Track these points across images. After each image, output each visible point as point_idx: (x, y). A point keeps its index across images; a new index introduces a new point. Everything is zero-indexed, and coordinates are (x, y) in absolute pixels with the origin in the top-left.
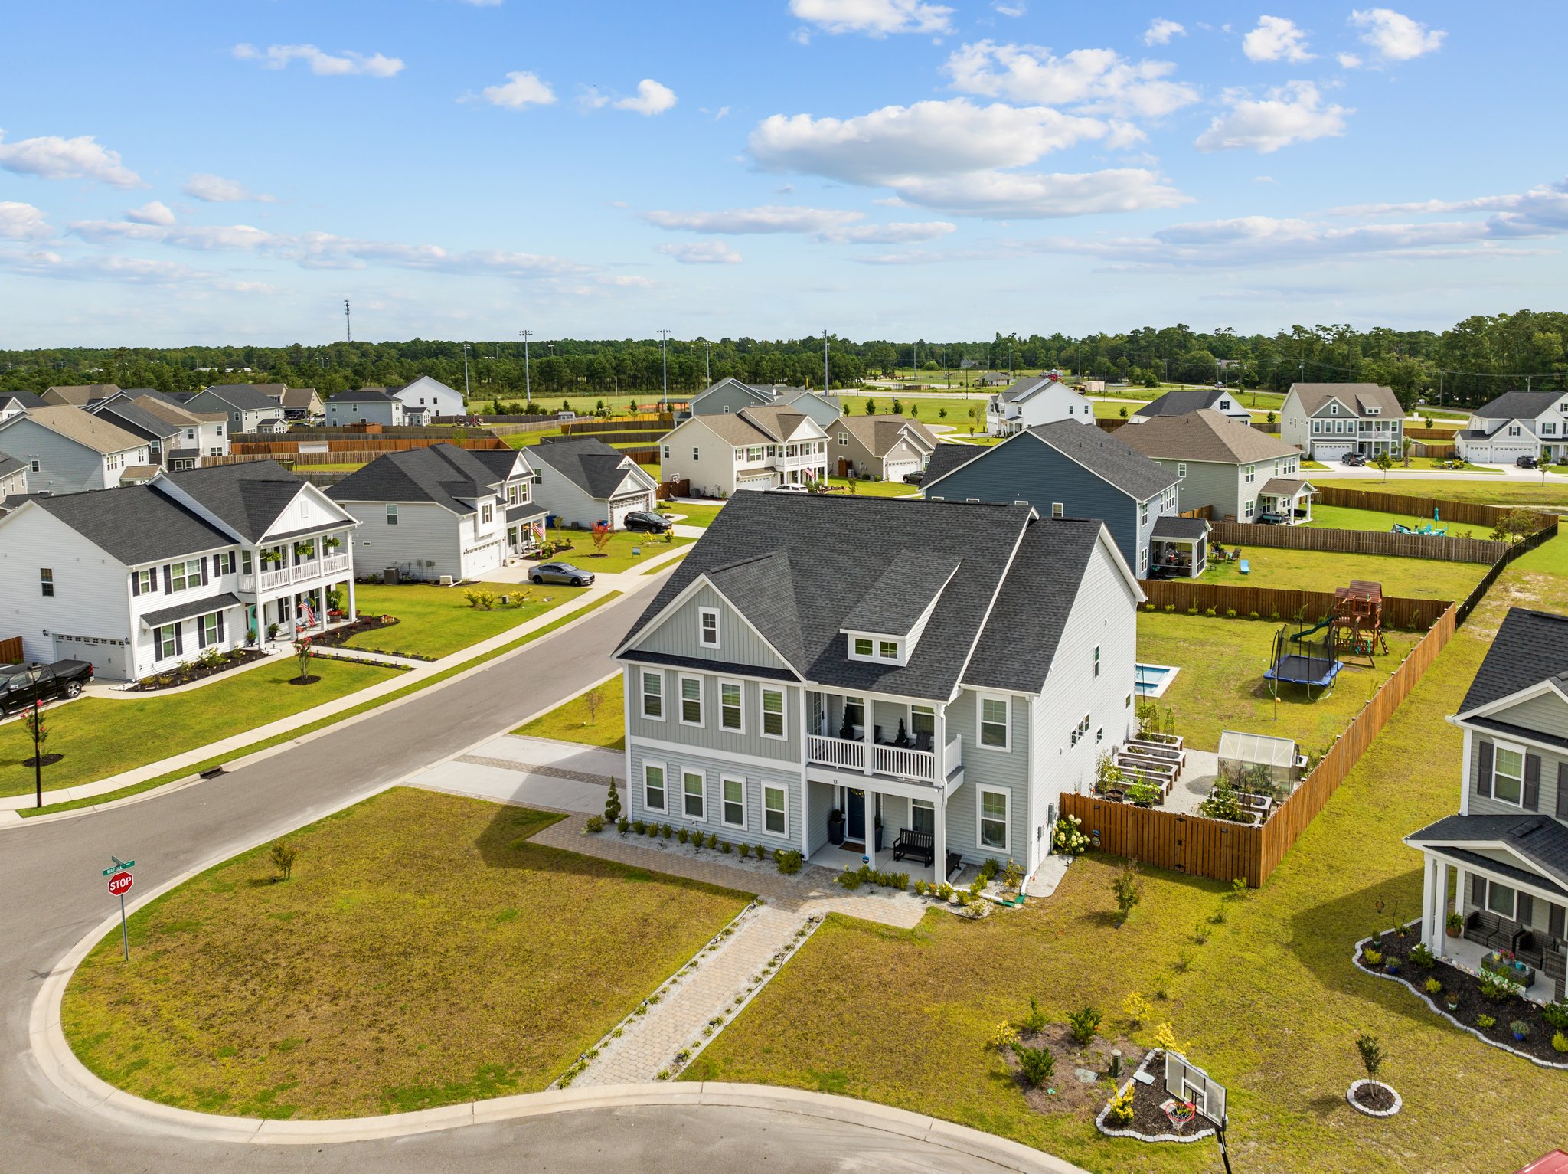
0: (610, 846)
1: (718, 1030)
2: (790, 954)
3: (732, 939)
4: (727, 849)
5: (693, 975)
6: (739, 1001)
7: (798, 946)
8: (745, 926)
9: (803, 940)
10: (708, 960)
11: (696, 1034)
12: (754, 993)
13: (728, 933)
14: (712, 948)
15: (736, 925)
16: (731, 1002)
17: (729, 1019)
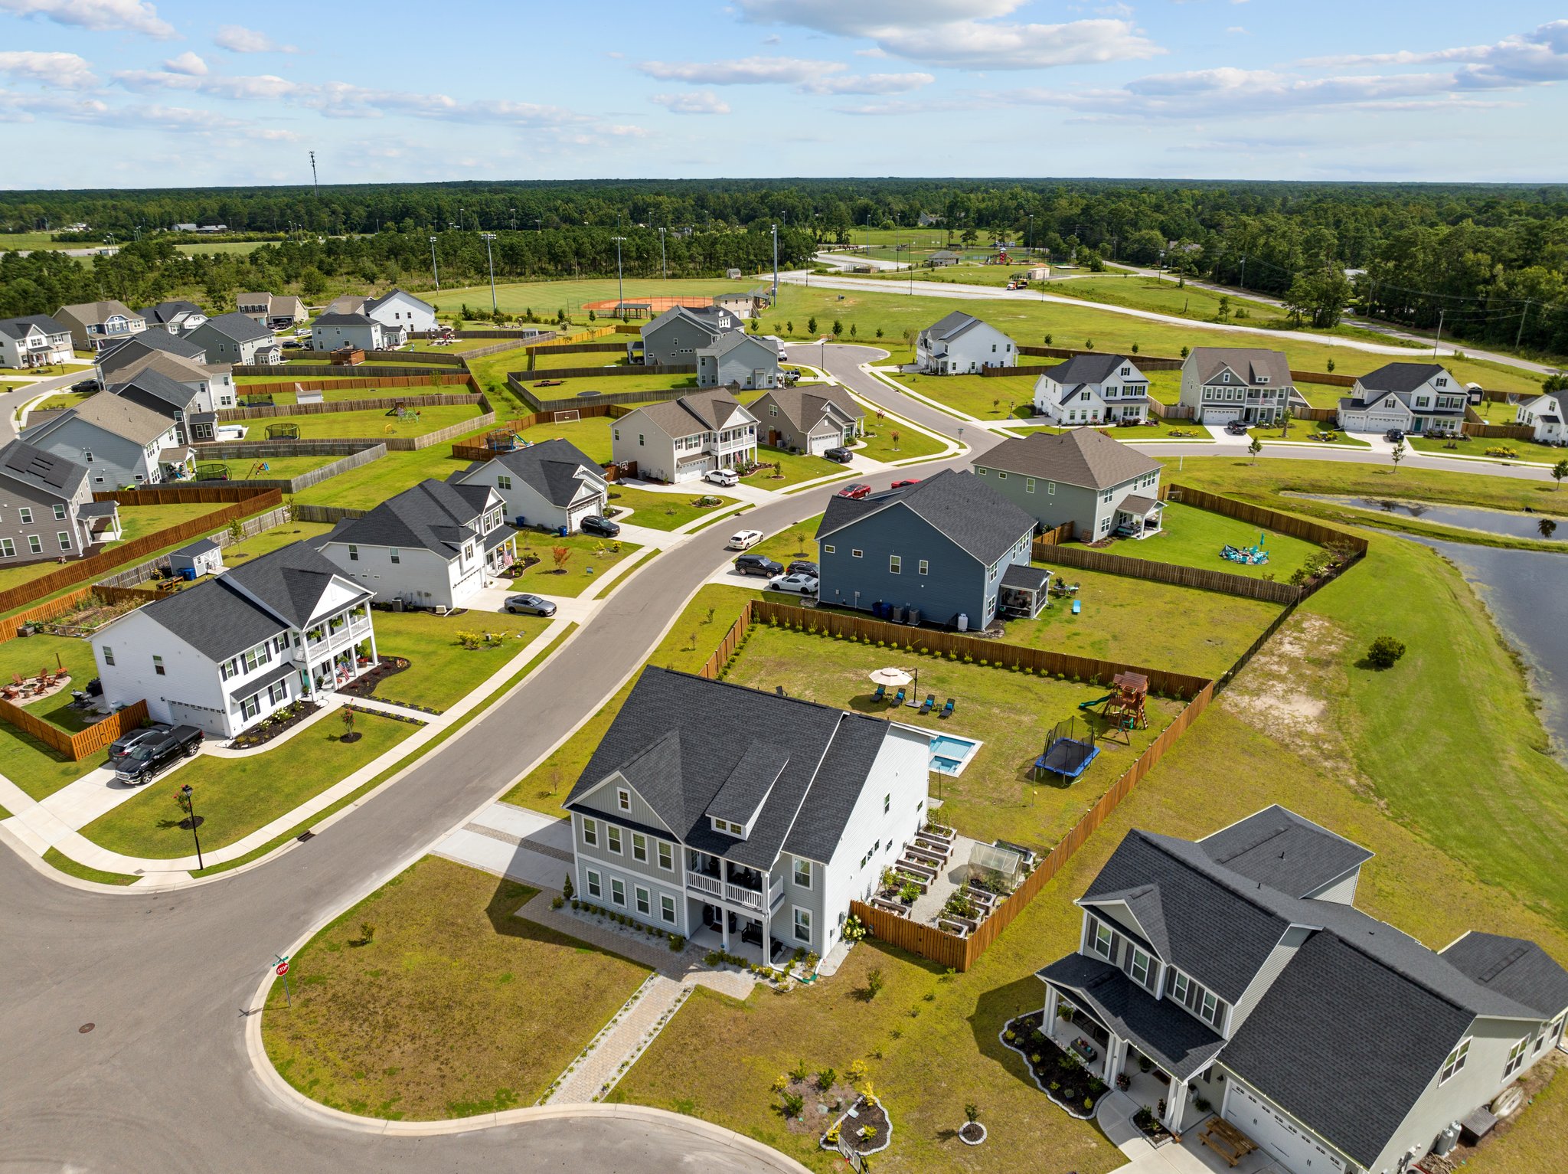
0: (567, 921)
1: (626, 1069)
2: (671, 1016)
3: (638, 1002)
4: (639, 928)
5: (614, 1030)
6: (639, 1050)
7: (677, 1009)
8: (646, 993)
9: (679, 1005)
10: (623, 1017)
11: (613, 1072)
12: (648, 1044)
13: (636, 998)
14: (626, 1009)
15: (640, 992)
16: (634, 1050)
17: (633, 1062)
